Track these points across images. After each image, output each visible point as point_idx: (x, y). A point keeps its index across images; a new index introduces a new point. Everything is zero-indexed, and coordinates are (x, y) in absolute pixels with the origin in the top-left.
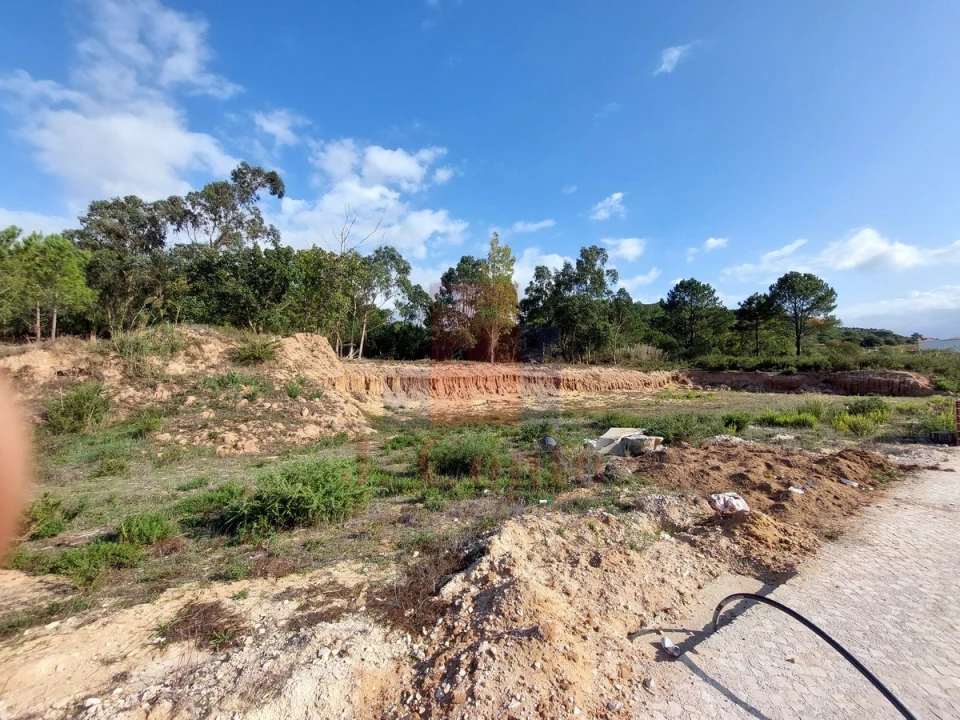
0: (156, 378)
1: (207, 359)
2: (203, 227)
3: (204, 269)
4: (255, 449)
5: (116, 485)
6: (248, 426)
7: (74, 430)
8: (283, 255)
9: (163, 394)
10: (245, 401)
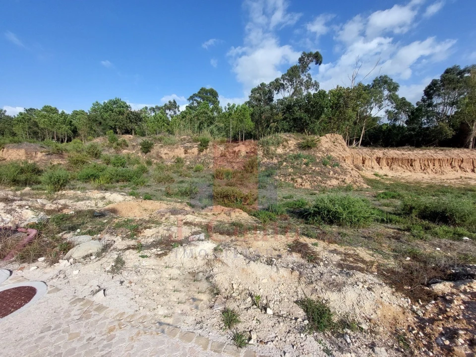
0: (273, 155)
1: (290, 147)
2: (287, 89)
3: (288, 107)
4: (309, 187)
5: (264, 192)
6: (306, 177)
7: (251, 172)
8: (322, 94)
9: (275, 161)
10: (304, 166)
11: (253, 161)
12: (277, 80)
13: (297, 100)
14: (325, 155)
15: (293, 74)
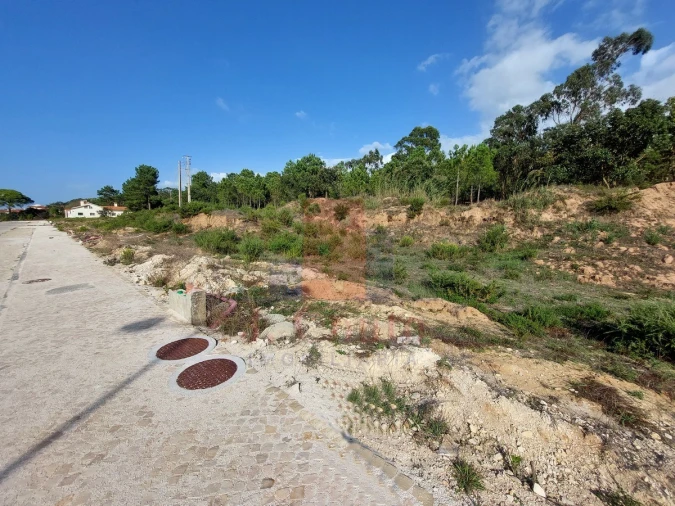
0: (533, 223)
1: (568, 211)
2: (566, 110)
3: (567, 141)
4: (611, 283)
6: (604, 264)
7: (491, 251)
9: (537, 234)
10: (601, 243)
11: (496, 234)
12: (544, 98)
13: (588, 127)
14: (653, 224)
15: (578, 82)
